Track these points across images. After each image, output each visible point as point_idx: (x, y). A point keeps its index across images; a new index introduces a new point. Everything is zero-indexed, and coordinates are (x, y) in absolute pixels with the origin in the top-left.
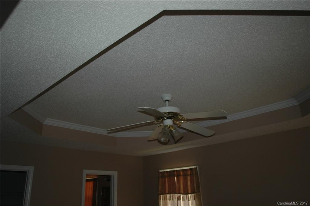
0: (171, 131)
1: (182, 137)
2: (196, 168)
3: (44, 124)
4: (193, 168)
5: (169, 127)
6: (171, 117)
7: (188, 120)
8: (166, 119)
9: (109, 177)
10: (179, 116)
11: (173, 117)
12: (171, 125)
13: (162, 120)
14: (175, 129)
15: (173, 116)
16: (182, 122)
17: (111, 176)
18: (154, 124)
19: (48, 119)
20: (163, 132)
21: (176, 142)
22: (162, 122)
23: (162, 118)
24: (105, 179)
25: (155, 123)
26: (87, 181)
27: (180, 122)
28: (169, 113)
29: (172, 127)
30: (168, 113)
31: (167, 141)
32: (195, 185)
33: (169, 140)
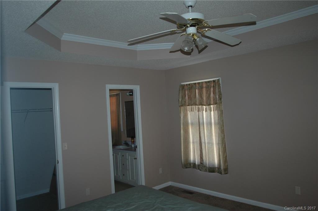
0: (194, 39)
1: (206, 47)
2: (219, 80)
3: (62, 39)
4: (215, 80)
5: (193, 35)
6: (195, 24)
7: (213, 27)
8: (189, 26)
9: (131, 91)
10: (203, 23)
11: (196, 25)
12: (195, 34)
13: (185, 27)
14: (199, 37)
15: (196, 23)
16: (207, 29)
17: (133, 91)
18: (176, 33)
19: (64, 34)
20: (186, 40)
21: (200, 52)
22: (185, 30)
23: (184, 26)
24: (128, 94)
25: (178, 32)
26: (111, 96)
27: (205, 29)
28: (193, 19)
29: (196, 36)
30: (191, 19)
31: (191, 51)
32: (217, 97)
33: (192, 50)
